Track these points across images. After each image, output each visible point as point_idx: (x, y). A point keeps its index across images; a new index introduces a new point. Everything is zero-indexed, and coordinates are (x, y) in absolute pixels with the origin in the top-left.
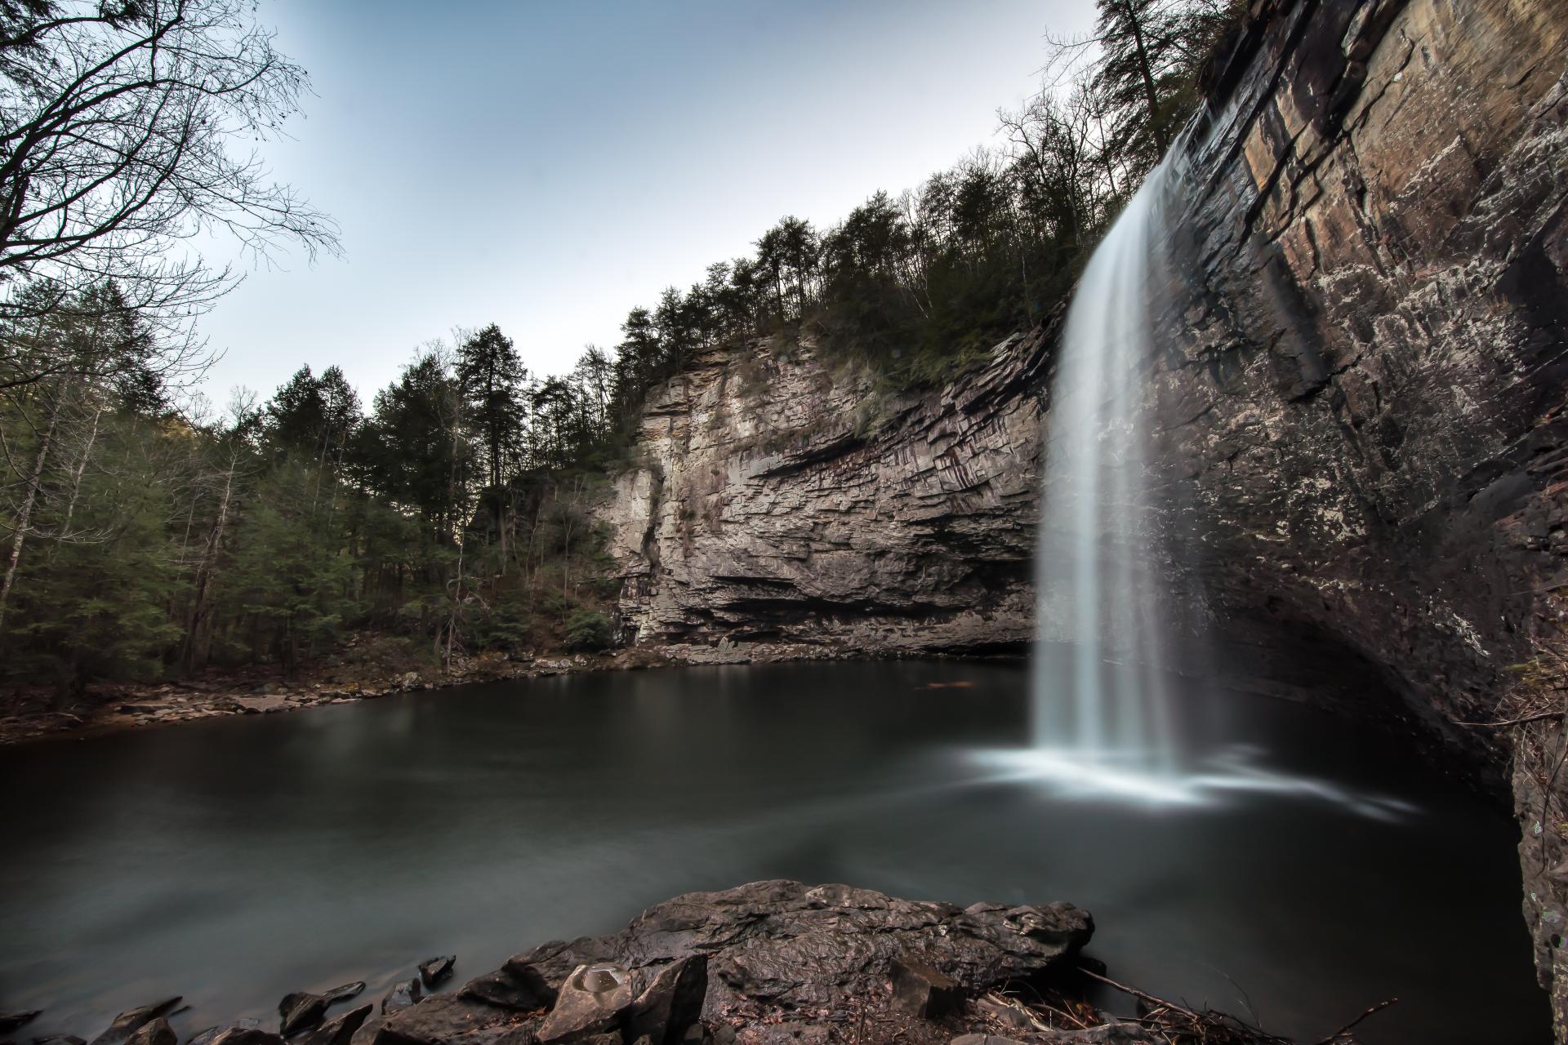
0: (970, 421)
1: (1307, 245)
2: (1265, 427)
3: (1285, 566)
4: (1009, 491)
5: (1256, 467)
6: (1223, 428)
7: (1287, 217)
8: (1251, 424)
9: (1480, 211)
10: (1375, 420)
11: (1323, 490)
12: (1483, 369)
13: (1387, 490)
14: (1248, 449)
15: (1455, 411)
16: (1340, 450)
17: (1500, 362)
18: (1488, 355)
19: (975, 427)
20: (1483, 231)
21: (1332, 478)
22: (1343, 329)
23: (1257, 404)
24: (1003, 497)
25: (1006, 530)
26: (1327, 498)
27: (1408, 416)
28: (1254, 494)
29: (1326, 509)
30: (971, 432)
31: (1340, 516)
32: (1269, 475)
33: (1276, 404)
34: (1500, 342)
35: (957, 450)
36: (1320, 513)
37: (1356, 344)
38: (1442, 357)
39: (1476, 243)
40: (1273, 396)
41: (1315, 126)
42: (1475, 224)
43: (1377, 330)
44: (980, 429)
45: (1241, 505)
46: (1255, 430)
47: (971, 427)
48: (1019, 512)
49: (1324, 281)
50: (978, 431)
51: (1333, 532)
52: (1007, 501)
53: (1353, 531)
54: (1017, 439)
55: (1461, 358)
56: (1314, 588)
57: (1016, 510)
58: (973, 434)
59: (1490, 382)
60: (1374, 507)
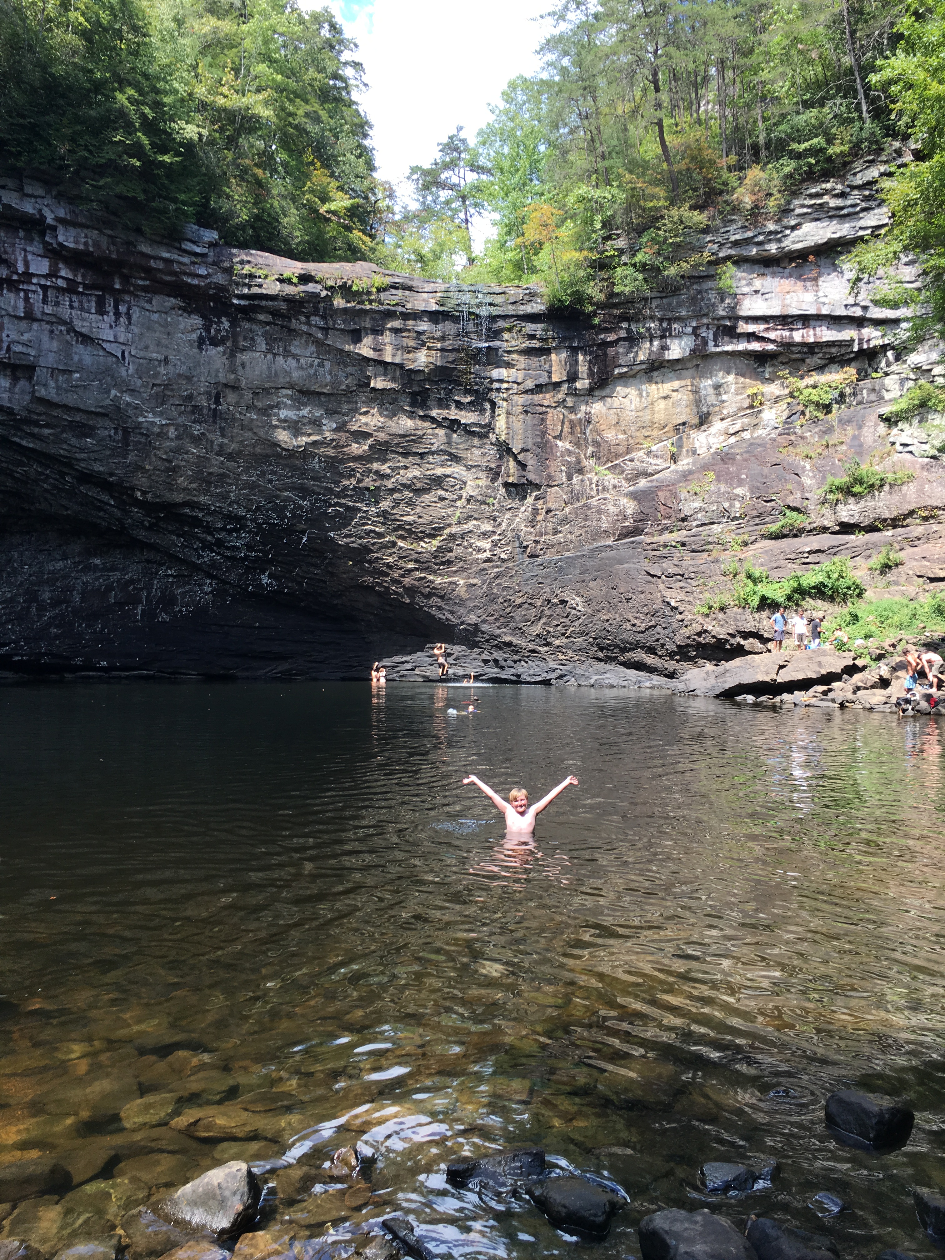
0: (55, 267)
1: (560, 423)
3: (410, 566)
4: (70, 399)
6: (429, 470)
7: (557, 404)
9: (625, 464)
11: (485, 530)
12: (618, 515)
15: (598, 524)
17: (625, 516)
18: (622, 512)
19: (62, 283)
20: (625, 471)
21: (497, 526)
22: (561, 469)
26: (485, 535)
29: (479, 539)
31: (488, 546)
33: (482, 475)
34: (629, 511)
36: (473, 540)
37: (564, 479)
38: (603, 504)
39: (622, 473)
40: (483, 471)
41: (589, 383)
42: (623, 467)
43: (575, 479)
44: (70, 291)
47: (50, 275)
48: (47, 431)
49: (560, 443)
50: (61, 289)
51: (476, 552)
52: (41, 409)
53: (495, 555)
60: (526, 547)
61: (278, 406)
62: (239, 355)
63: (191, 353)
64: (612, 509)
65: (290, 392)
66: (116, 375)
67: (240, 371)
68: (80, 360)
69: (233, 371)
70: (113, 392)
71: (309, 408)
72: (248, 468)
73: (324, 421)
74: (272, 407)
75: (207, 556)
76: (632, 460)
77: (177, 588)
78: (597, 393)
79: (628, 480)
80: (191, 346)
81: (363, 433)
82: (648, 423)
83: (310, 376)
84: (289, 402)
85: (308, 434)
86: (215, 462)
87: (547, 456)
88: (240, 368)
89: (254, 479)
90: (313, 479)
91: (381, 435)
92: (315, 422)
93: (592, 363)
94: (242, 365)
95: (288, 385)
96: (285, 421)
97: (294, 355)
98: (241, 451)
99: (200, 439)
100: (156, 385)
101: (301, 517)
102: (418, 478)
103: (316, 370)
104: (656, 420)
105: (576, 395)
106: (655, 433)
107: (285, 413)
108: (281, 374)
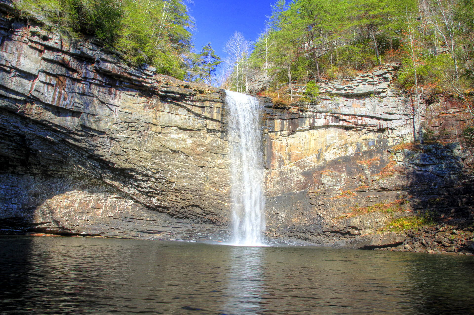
0: (96, 76)
7: (276, 139)
10: (275, 180)
12: (298, 182)
14: (228, 168)
17: (301, 182)
19: (97, 82)
22: (277, 163)
24: (82, 126)
27: (282, 182)
28: (221, 179)
30: (91, 81)
34: (302, 180)
35: (68, 82)
37: (278, 167)
38: (292, 177)
39: (299, 166)
41: (288, 132)
42: (300, 164)
43: (282, 167)
44: (100, 85)
45: (213, 180)
47: (94, 79)
49: (277, 154)
50: (96, 84)
54: (124, 108)
56: (223, 204)
58: (91, 83)
61: (170, 133)
62: (158, 113)
63: (141, 111)
64: (296, 179)
65: (176, 128)
66: (112, 117)
67: (158, 119)
69: (156, 119)
70: (110, 124)
71: (182, 134)
72: (156, 156)
73: (188, 140)
74: (168, 133)
75: (132, 191)
76: (302, 161)
77: (118, 202)
78: (290, 136)
79: (301, 168)
80: (141, 108)
81: (202, 145)
82: (308, 148)
83: (184, 122)
84: (175, 132)
85: (181, 144)
86: (144, 153)
87: (272, 158)
88: (158, 118)
89: (158, 160)
90: (181, 162)
91: (209, 147)
92: (184, 140)
93: (289, 125)
94: (159, 117)
95: (175, 125)
96: (173, 139)
97: (179, 114)
98: (154, 150)
99: (139, 144)
100: (125, 122)
101: (173, 176)
102: (222, 164)
103: (187, 121)
104: (311, 147)
105: (283, 136)
106: (311, 152)
107: (173, 136)
108: (173, 121)
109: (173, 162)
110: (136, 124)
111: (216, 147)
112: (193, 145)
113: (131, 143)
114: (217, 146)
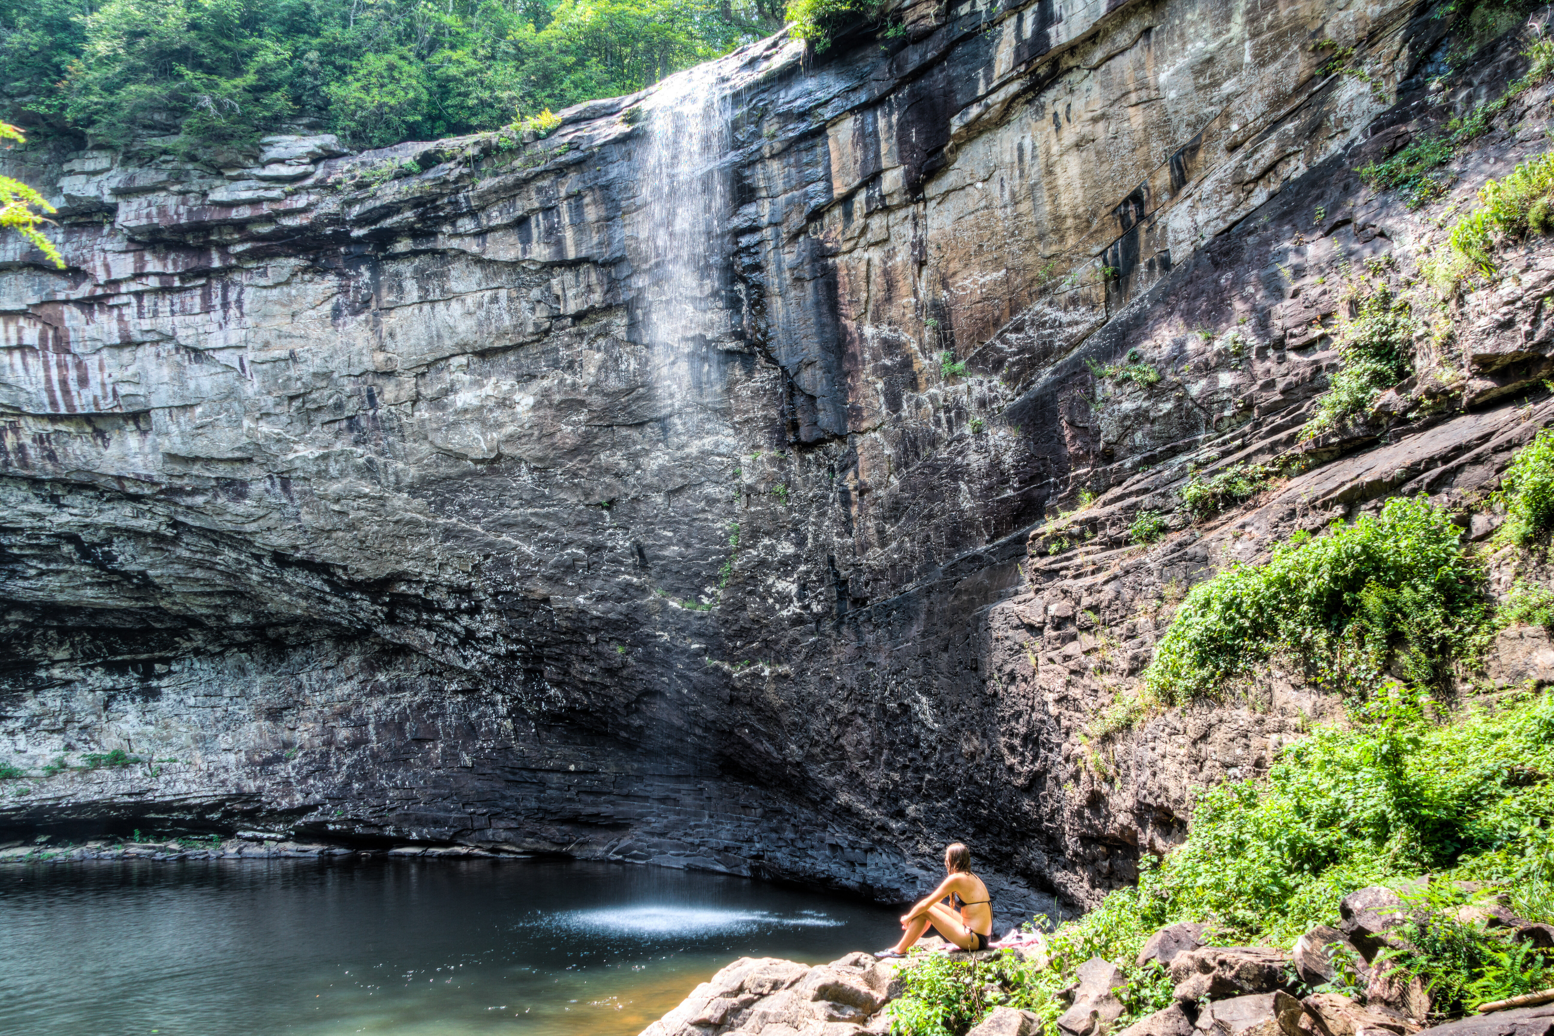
0: (141, 262)
1: (863, 285)
2: (738, 463)
3: (695, 646)
4: (200, 447)
5: (704, 511)
6: (680, 448)
7: (852, 243)
8: (719, 455)
9: (1004, 341)
10: (881, 493)
11: (785, 556)
12: (988, 475)
13: (870, 567)
14: (701, 484)
15: (955, 504)
16: (824, 514)
17: (1002, 474)
18: (995, 465)
19: (153, 282)
20: (1005, 359)
21: (801, 542)
22: (876, 390)
23: (738, 432)
24: (172, 457)
25: (136, 535)
26: (786, 566)
27: (914, 498)
28: (688, 546)
29: (779, 578)
30: (135, 287)
31: (794, 588)
32: (719, 525)
33: (761, 439)
34: (1008, 459)
35: (72, 317)
36: (770, 581)
37: (884, 411)
38: (960, 453)
39: (998, 365)
40: (761, 429)
41: (907, 173)
42: (1001, 350)
43: (905, 406)
44: (165, 290)
45: (664, 558)
46: (722, 463)
47: (138, 276)
48: (200, 500)
49: (869, 330)
50: (155, 291)
51: (777, 606)
52: (179, 469)
53: (806, 607)
54: (266, 345)
55: (975, 460)
56: (728, 675)
57: (195, 492)
58: (139, 295)
59: (990, 488)
60: (845, 582)
61: (453, 388)
62: (385, 319)
63: (323, 336)
65: (463, 360)
66: (243, 396)
67: (391, 346)
68: (198, 387)
69: (382, 348)
70: (247, 423)
71: (492, 380)
72: (443, 503)
73: (517, 397)
74: (446, 392)
75: (472, 658)
76: (1019, 328)
78: (931, 190)
79: (1010, 378)
80: (323, 325)
81: (572, 405)
82: (1048, 225)
83: (480, 324)
84: (467, 378)
85: (499, 425)
86: (398, 503)
87: (846, 366)
88: (388, 341)
89: (454, 520)
90: (529, 503)
91: (596, 400)
92: (504, 403)
93: (903, 127)
94: (392, 335)
95: (458, 350)
96: (466, 411)
97: (458, 296)
98: (423, 479)
99: (369, 470)
100: (292, 398)
101: (533, 574)
102: (668, 469)
103: (488, 312)
104: (1065, 210)
105: (887, 210)
106: (1071, 241)
107: (465, 398)
108: (445, 334)
109: (506, 511)
110: (326, 393)
111: (620, 392)
112: (541, 413)
113: (343, 473)
114: (623, 386)
